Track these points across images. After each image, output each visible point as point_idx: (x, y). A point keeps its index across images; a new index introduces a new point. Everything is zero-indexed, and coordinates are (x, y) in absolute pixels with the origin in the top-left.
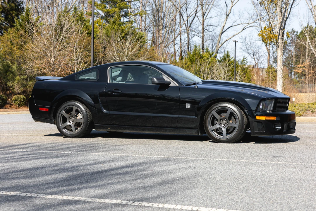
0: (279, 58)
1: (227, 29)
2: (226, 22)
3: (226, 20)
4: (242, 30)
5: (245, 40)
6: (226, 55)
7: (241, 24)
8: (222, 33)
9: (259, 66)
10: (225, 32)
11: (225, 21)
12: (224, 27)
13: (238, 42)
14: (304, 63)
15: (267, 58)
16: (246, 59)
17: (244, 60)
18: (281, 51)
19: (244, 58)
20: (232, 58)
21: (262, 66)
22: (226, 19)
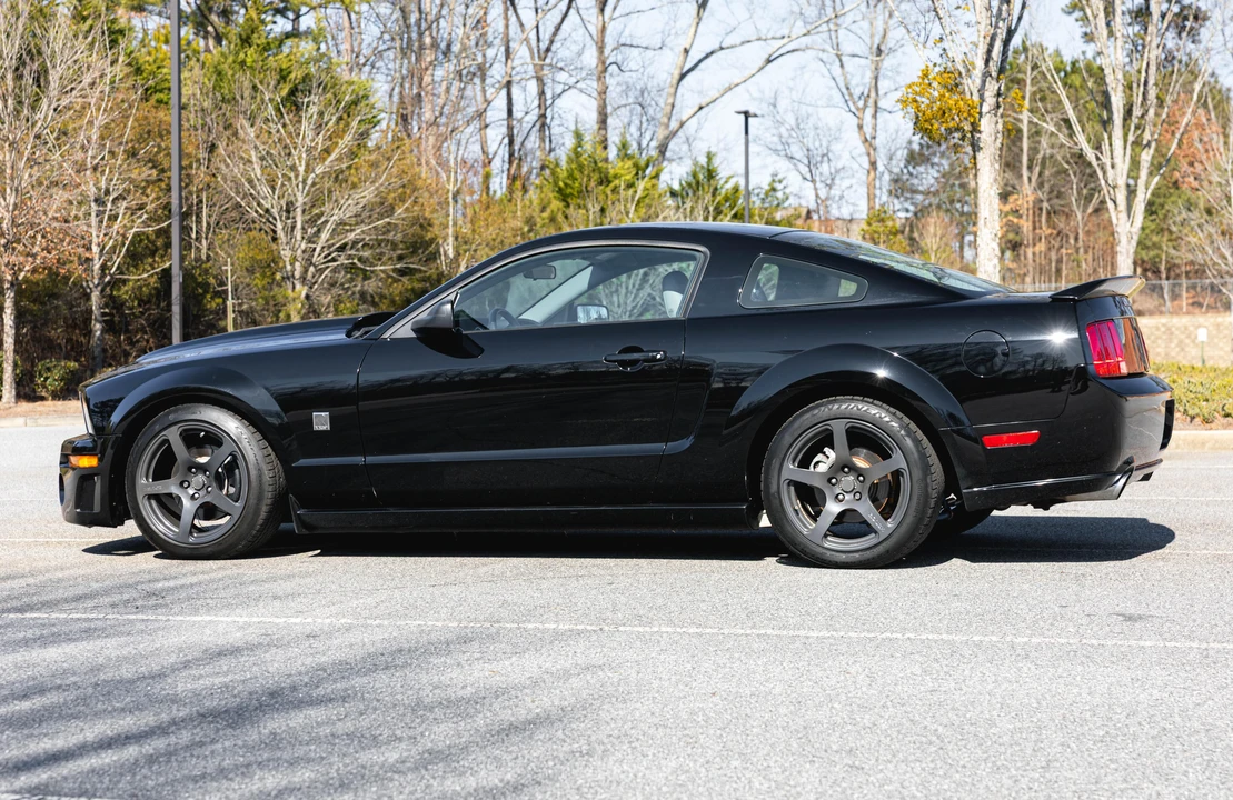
0: (986, 195)
1: (700, 61)
2: (696, 31)
3: (698, 24)
4: (761, 62)
5: (775, 106)
6: (702, 167)
7: (759, 39)
8: (683, 76)
9: (835, 212)
10: (693, 73)
11: (693, 30)
12: (686, 51)
13: (756, 116)
14: (1016, 196)
15: (864, 178)
16: (784, 183)
17: (774, 190)
18: (992, 165)
19: (773, 181)
20: (726, 182)
21: (845, 213)
22: (697, 20)
